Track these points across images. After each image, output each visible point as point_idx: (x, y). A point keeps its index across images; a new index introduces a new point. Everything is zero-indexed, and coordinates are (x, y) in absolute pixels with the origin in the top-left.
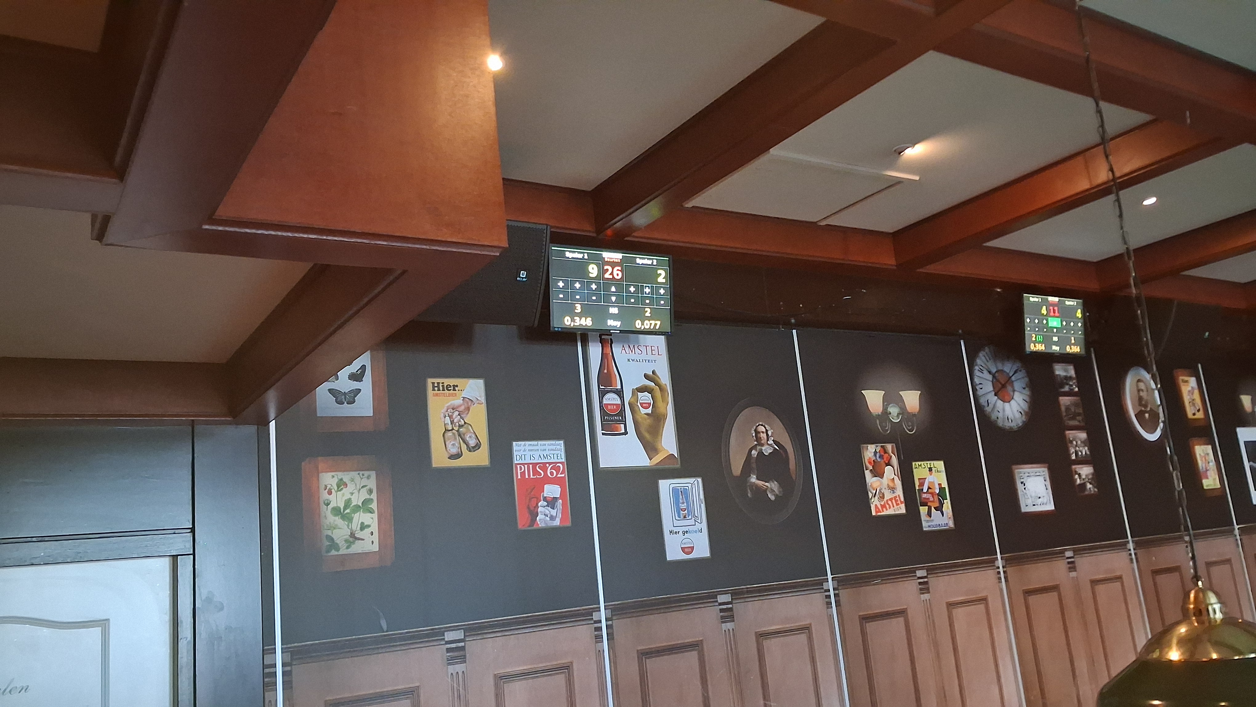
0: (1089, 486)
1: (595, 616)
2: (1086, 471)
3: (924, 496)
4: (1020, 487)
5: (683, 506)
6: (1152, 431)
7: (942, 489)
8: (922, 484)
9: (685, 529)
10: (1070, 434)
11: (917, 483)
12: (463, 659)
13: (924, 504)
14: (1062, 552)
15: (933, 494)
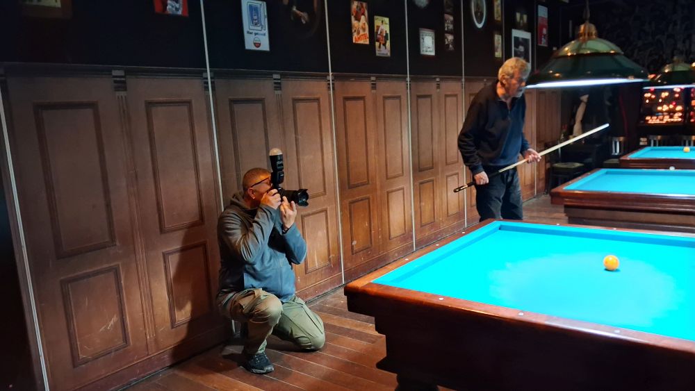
0: (451, 46)
1: (204, 75)
2: (450, 37)
3: (378, 36)
4: (421, 41)
5: (255, 17)
6: (480, 22)
7: (387, 34)
8: (378, 30)
9: (256, 32)
10: (447, 16)
11: (376, 28)
12: (125, 89)
13: (378, 41)
14: (435, 78)
15: (382, 36)
